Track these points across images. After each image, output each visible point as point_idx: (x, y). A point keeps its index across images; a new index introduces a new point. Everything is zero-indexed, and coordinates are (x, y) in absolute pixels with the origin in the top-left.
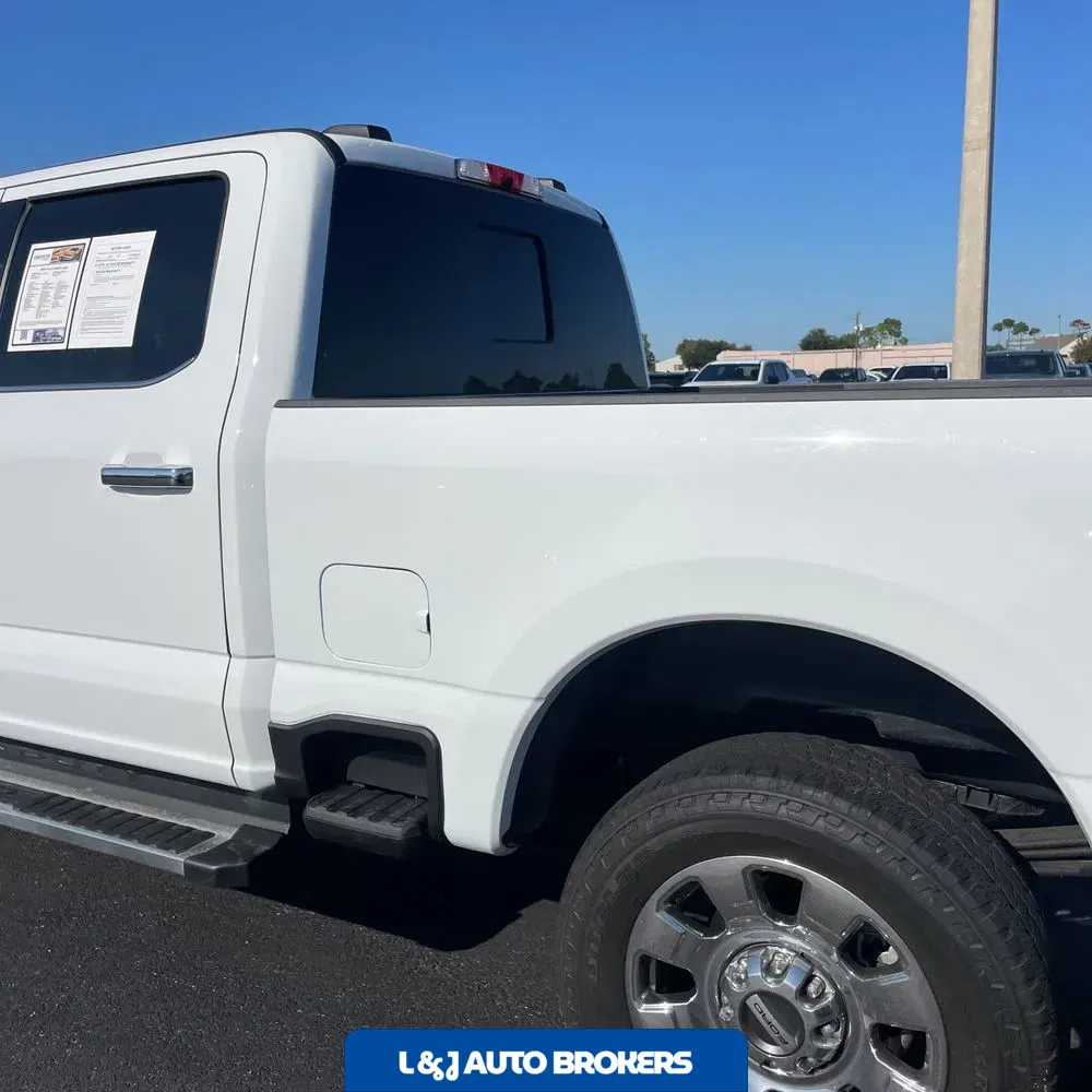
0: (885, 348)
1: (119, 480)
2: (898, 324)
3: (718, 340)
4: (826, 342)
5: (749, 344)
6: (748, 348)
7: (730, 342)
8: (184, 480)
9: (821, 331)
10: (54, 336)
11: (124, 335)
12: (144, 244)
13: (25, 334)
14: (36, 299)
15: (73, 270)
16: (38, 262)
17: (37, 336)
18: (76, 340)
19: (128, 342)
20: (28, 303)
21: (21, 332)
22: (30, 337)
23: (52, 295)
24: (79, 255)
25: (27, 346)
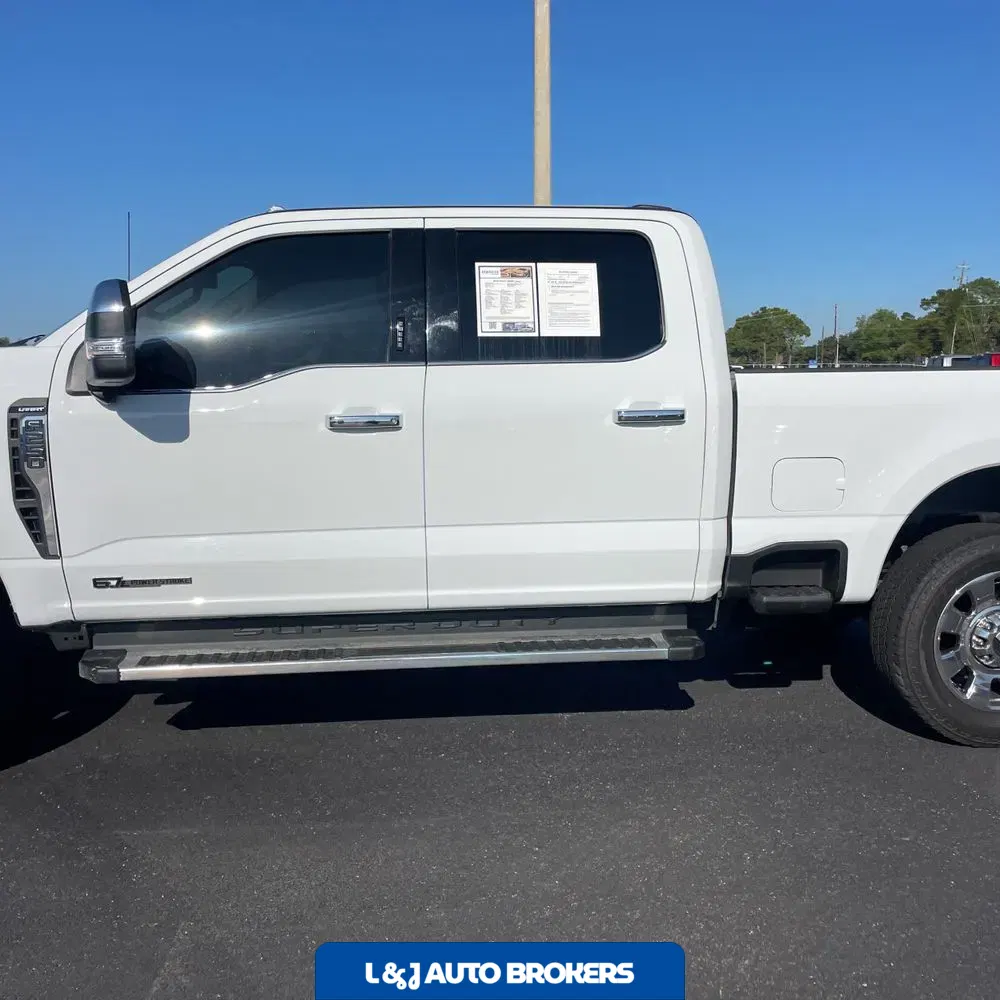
1: (627, 420)
10: (524, 327)
11: (592, 328)
12: (589, 271)
13: (493, 325)
14: (497, 302)
15: (526, 284)
16: (489, 277)
17: (506, 327)
18: (548, 331)
19: (597, 333)
20: (489, 303)
21: (489, 323)
22: (499, 327)
23: (512, 298)
24: (528, 274)
25: (498, 332)
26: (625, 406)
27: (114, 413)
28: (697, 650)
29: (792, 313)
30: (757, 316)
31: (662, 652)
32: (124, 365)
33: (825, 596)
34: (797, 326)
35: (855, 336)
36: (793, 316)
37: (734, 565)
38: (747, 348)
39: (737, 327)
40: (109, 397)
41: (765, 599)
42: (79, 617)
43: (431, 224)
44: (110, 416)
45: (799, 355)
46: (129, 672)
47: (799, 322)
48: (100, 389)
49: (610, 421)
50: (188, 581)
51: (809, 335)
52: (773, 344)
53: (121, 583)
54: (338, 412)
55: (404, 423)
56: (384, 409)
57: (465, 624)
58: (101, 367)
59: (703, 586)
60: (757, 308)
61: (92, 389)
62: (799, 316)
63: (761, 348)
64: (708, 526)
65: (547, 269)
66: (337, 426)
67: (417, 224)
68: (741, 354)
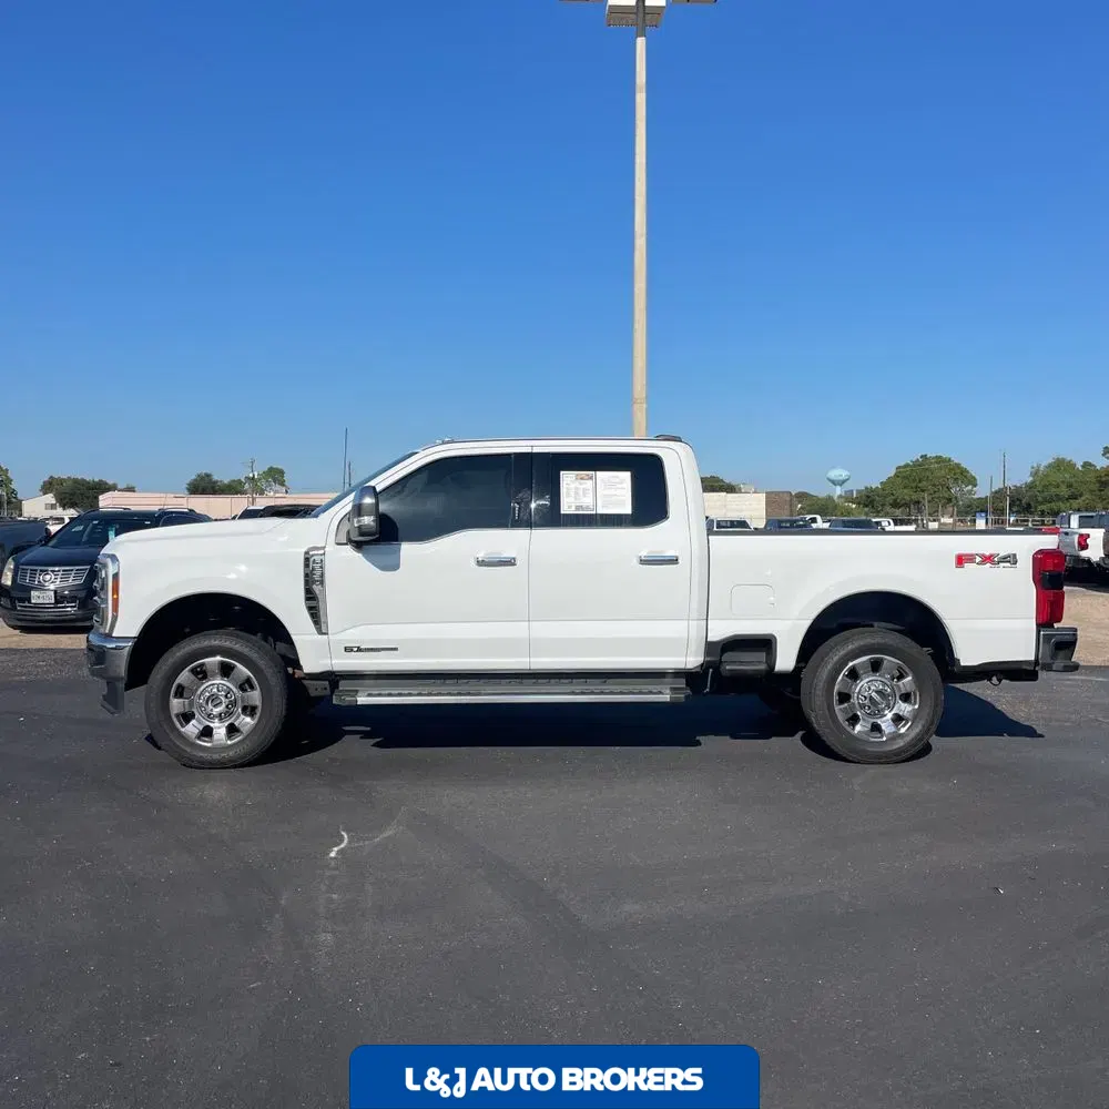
0: (277, 495)
2: (281, 472)
3: (96, 480)
4: (213, 488)
5: (132, 484)
6: (131, 489)
7: (110, 482)
8: (674, 561)
9: (208, 475)
10: (587, 508)
11: (627, 509)
12: (626, 476)
13: (569, 507)
14: (572, 494)
15: (589, 483)
16: (568, 479)
17: (577, 508)
18: (601, 511)
19: (630, 512)
20: (568, 495)
21: (568, 506)
22: (573, 508)
23: (581, 493)
24: (591, 478)
25: (572, 511)
26: (644, 553)
27: (360, 555)
28: (687, 697)
29: (956, 461)
30: (916, 464)
31: (666, 697)
32: (374, 529)
33: (763, 667)
34: (963, 476)
35: (1030, 486)
36: (958, 465)
37: (710, 647)
38: (907, 498)
39: (896, 475)
40: (358, 546)
41: (728, 667)
42: (335, 669)
43: (536, 450)
44: (358, 556)
45: (969, 506)
46: (362, 700)
47: (964, 472)
48: (355, 542)
49: (635, 561)
50: (395, 649)
51: (975, 486)
52: (936, 495)
53: (359, 650)
54: (481, 556)
55: (518, 562)
56: (507, 554)
57: (553, 681)
58: (362, 531)
59: (693, 659)
60: (916, 456)
61: (350, 541)
62: (964, 465)
63: (924, 498)
64: (693, 624)
65: (602, 475)
66: (481, 563)
67: (528, 450)
68: (903, 505)
